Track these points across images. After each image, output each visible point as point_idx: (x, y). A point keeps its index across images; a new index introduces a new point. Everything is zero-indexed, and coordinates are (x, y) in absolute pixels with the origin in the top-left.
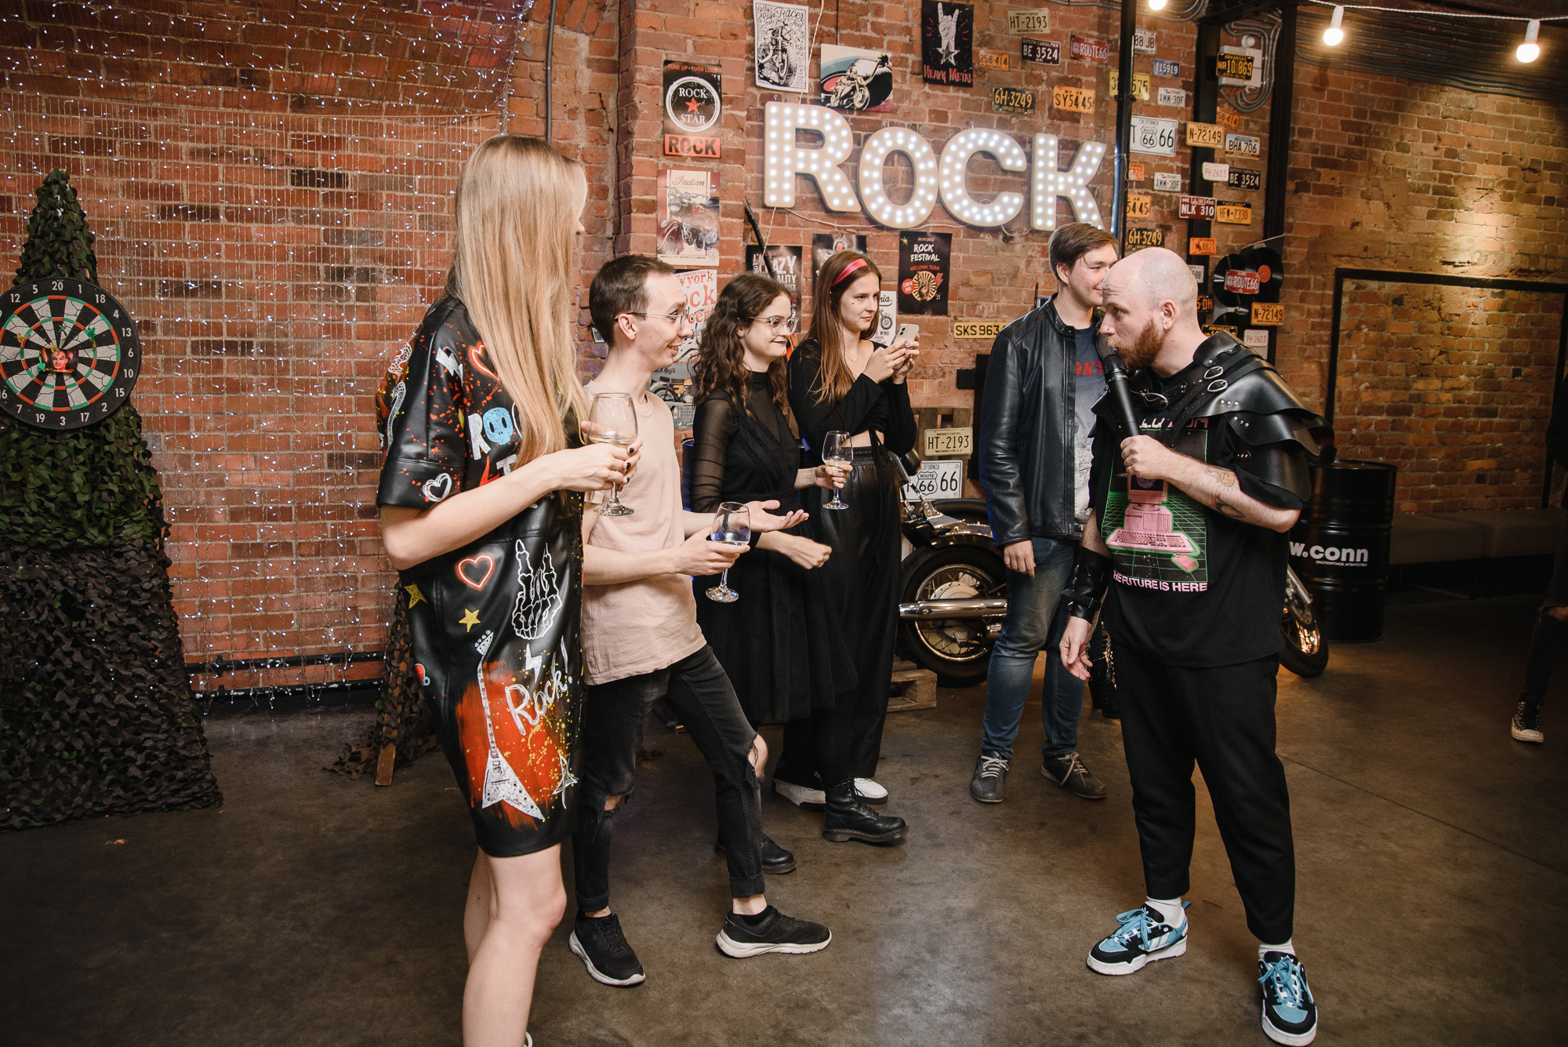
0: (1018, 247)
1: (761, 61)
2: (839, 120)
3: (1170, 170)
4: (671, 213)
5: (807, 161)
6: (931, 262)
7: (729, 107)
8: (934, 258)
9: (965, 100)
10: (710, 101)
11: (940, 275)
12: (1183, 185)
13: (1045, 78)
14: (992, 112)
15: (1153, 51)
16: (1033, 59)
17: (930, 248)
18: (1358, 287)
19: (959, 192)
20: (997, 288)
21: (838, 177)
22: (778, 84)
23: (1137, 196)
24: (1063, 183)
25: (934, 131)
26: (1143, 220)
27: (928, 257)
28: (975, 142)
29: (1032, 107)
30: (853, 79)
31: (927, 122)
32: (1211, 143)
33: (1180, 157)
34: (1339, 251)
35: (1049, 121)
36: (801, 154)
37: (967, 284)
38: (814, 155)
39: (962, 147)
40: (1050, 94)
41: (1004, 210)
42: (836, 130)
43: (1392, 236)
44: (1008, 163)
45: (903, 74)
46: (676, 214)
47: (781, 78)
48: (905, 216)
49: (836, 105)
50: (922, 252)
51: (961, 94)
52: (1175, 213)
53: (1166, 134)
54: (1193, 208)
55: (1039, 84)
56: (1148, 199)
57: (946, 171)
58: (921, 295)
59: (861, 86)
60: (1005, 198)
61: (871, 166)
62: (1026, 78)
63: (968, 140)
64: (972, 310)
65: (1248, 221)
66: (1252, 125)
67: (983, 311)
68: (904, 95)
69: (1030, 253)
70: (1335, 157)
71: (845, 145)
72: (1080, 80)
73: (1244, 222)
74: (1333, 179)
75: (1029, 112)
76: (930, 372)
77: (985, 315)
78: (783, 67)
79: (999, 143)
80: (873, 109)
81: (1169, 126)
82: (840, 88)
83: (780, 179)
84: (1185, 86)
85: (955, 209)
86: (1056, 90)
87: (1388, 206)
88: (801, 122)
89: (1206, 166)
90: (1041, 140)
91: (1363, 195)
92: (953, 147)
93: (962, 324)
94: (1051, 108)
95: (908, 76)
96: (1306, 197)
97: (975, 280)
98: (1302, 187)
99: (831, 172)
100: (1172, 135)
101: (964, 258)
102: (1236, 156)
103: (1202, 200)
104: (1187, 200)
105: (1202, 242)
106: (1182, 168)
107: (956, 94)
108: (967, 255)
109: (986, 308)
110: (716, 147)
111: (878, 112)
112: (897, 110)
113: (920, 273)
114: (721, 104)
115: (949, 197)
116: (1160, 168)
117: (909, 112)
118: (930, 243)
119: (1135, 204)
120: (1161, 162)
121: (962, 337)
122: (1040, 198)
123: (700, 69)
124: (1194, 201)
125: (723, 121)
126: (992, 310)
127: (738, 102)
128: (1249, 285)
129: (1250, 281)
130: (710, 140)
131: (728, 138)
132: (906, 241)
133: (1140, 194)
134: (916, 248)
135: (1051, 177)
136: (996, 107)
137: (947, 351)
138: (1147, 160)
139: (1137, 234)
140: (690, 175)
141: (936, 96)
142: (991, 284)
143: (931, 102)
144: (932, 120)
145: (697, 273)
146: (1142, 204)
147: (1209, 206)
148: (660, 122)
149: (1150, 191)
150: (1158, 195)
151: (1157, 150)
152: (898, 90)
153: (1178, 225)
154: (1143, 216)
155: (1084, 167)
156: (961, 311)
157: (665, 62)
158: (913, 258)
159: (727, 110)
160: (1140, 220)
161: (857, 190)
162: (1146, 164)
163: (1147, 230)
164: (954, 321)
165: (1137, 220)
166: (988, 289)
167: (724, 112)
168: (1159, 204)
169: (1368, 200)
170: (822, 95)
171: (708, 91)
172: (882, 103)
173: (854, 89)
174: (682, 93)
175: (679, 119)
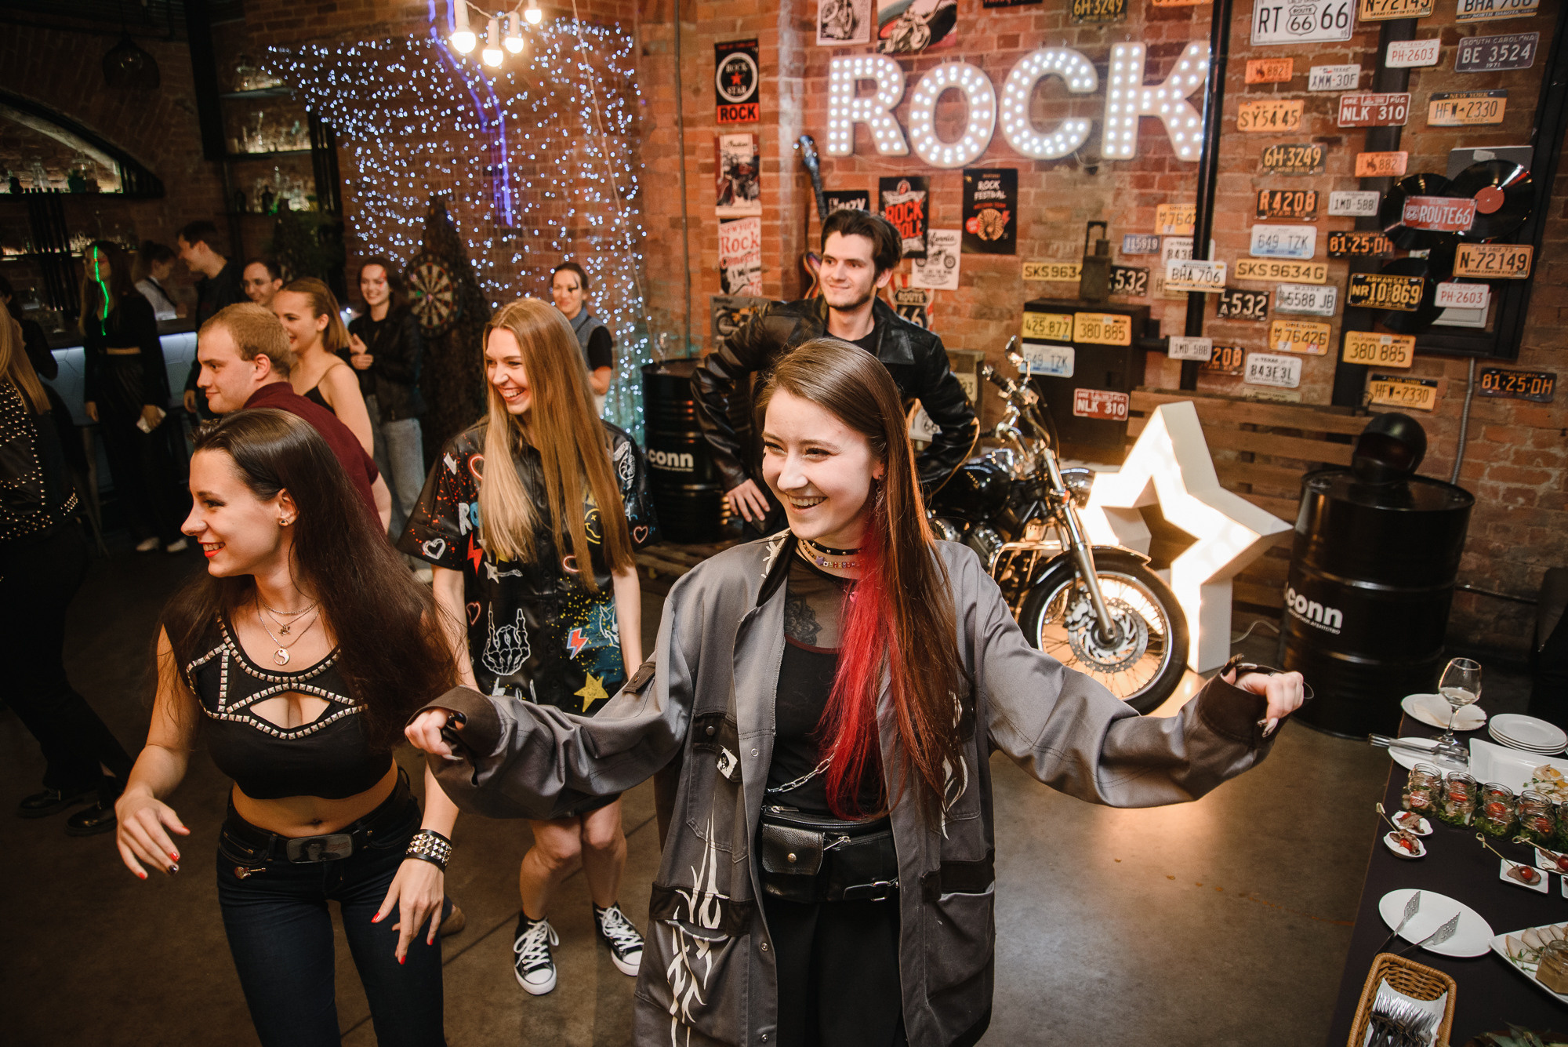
1: (825, 21)
2: (891, 66)
3: (1342, 60)
4: (724, 172)
5: (862, 110)
6: (996, 200)
7: (765, 75)
8: (1001, 195)
9: (1038, 19)
10: (749, 72)
11: (1006, 213)
12: (1364, 77)
14: (1070, 26)
17: (996, 184)
19: (1020, 123)
20: (1076, 226)
21: (887, 122)
22: (844, 39)
23: (1279, 103)
24: (1148, 100)
26: (1292, 133)
27: (993, 195)
28: (1040, 66)
29: (1124, 10)
31: (995, 50)
32: (1410, 11)
33: (1362, 38)
35: (1147, 24)
36: (856, 104)
37: (1039, 221)
38: (868, 103)
39: (1026, 73)
41: (1066, 140)
42: (888, 76)
44: (1075, 84)
45: (970, 4)
46: (728, 173)
48: (954, 156)
50: (988, 189)
51: (1032, 12)
53: (1333, 11)
54: (1364, 112)
56: (1298, 105)
57: (1007, 102)
58: (987, 234)
59: (919, 26)
60: (1069, 126)
61: (921, 108)
63: (1032, 63)
64: (1045, 249)
65: (1496, 119)
67: (1057, 252)
68: (970, 26)
69: (1117, 184)
71: (896, 90)
73: (1487, 120)
75: (1120, 17)
76: (997, 313)
77: (1060, 255)
79: (1066, 63)
83: (839, 130)
85: (1016, 141)
88: (858, 72)
89: (1392, 47)
90: (1119, 51)
92: (1016, 75)
93: (1033, 265)
94: (1149, 7)
95: (975, 5)
97: (1050, 216)
99: (881, 118)
100: (1344, 12)
101: (1036, 194)
102: (1481, 18)
103: (1380, 99)
104: (1354, 102)
105: (1380, 157)
106: (1365, 54)
107: (1028, 13)
108: (1039, 190)
109: (1062, 247)
110: (756, 111)
111: (940, 49)
112: (958, 44)
113: (985, 211)
114: (758, 73)
115: (1009, 129)
116: (1320, 60)
117: (976, 43)
118: (995, 179)
119: (1275, 114)
120: (1323, 51)
121: (1031, 278)
122: (1112, 122)
123: (742, 45)
124: (1370, 100)
125: (760, 88)
126: (1068, 250)
127: (773, 70)
128: (1453, 219)
129: (1455, 213)
130: (751, 105)
131: (765, 103)
132: (969, 179)
133: (1284, 99)
134: (981, 185)
135: (1131, 94)
136: (1075, 19)
137: (1016, 293)
138: (1300, 52)
139: (1278, 153)
140: (737, 139)
141: (1004, 20)
142: (1069, 221)
143: (999, 28)
144: (999, 47)
145: (746, 221)
146: (1286, 113)
147: (1396, 106)
148: (714, 97)
149: (1303, 94)
150: (1317, 97)
151: (1319, 35)
152: (962, 22)
153: (1353, 136)
154: (1289, 128)
155: (1185, 76)
156: (1032, 251)
157: (717, 46)
158: (977, 196)
159: (764, 78)
160: (1284, 134)
161: (905, 133)
162: (1296, 57)
163: (1296, 147)
164: (1024, 261)
165: (1279, 135)
166: (1065, 227)
167: (761, 81)
168: (1317, 109)
170: (879, 43)
171: (748, 65)
172: (945, 38)
173: (911, 30)
174: (729, 69)
175: (726, 90)
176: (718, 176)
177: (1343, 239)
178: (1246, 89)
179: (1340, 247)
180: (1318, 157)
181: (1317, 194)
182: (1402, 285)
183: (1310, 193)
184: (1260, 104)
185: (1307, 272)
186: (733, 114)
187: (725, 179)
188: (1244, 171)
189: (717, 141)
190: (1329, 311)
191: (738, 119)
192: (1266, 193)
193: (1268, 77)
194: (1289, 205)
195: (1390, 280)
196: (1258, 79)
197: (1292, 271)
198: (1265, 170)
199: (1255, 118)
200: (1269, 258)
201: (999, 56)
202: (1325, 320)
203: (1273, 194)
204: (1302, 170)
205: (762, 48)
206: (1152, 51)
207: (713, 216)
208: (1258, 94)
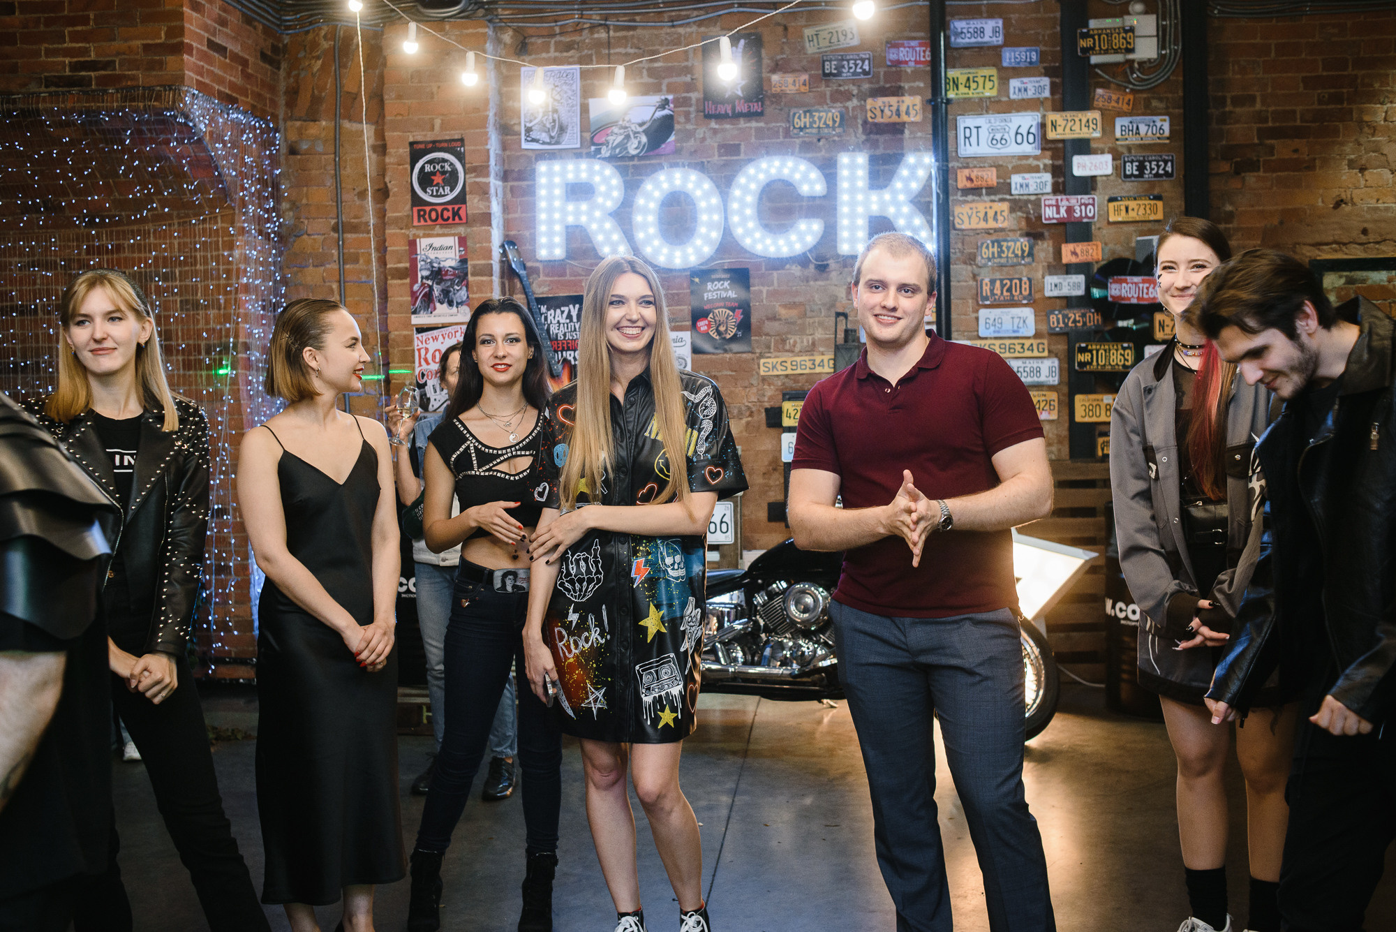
0: (834, 275)
1: (528, 125)
2: (609, 171)
3: (1036, 170)
4: (422, 278)
5: (577, 213)
6: (727, 299)
7: (473, 175)
8: (732, 294)
9: (758, 130)
10: (454, 173)
11: (739, 312)
12: (1055, 184)
13: (855, 92)
14: (791, 137)
15: (999, 40)
16: (839, 74)
17: (727, 284)
18: (1350, 281)
19: (751, 225)
20: (811, 320)
21: (608, 225)
22: (549, 144)
23: (988, 204)
24: (877, 202)
25: (724, 165)
26: (1002, 230)
27: (724, 295)
28: (767, 172)
29: (841, 125)
30: (626, 128)
31: (716, 157)
32: (1084, 133)
33: (1048, 153)
34: (1318, 238)
35: (864, 137)
36: (571, 207)
37: (774, 318)
38: (584, 207)
39: (752, 179)
40: (863, 108)
41: (801, 238)
42: (606, 180)
44: (805, 189)
45: (687, 115)
46: (427, 278)
47: (552, 137)
48: (685, 257)
49: (608, 155)
51: (754, 124)
53: (1024, 131)
54: (1063, 211)
55: (849, 99)
56: (1005, 206)
57: (735, 206)
58: (719, 333)
59: (635, 133)
60: (803, 225)
61: (645, 211)
62: (831, 95)
63: (759, 170)
64: (782, 345)
65: (1160, 216)
66: (1155, 103)
67: (794, 346)
68: (689, 135)
70: (1298, 123)
71: (615, 194)
72: (900, 88)
73: (1152, 217)
74: (1296, 151)
75: (838, 130)
76: (735, 412)
77: (797, 349)
78: (554, 127)
79: (794, 170)
80: (651, 153)
81: (1027, 121)
82: (611, 138)
83: (551, 234)
84: (1048, 73)
85: (747, 243)
86: (870, 103)
88: (571, 177)
89: (1077, 160)
90: (844, 159)
91: (1351, 165)
92: (742, 180)
93: (770, 360)
94: (865, 122)
95: (692, 116)
96: (1251, 179)
97: (784, 312)
98: (1245, 166)
99: (601, 222)
100: (1033, 130)
101: (768, 292)
102: (1133, 141)
103: (1074, 200)
104: (1054, 202)
105: (1079, 247)
106: (1053, 166)
107: (748, 125)
108: (771, 288)
109: (798, 340)
110: (462, 213)
111: (659, 155)
112: (677, 152)
113: (716, 311)
114: (465, 174)
115: (739, 231)
116: (1019, 169)
117: (695, 151)
118: (723, 280)
119: (986, 213)
120: (1019, 162)
121: (771, 373)
122: (845, 222)
123: (445, 145)
124: (1065, 201)
125: (467, 189)
126: (805, 343)
127: (483, 170)
128: (1147, 294)
129: (1148, 288)
130: (456, 207)
131: (474, 204)
132: (696, 280)
133: (993, 201)
134: (709, 286)
135: (860, 197)
136: (795, 131)
137: (754, 390)
138: (1001, 163)
139: (993, 247)
140: (437, 242)
141: (724, 130)
142: (804, 315)
143: (719, 137)
144: (720, 155)
145: (450, 329)
146: (996, 213)
147: (1086, 205)
148: (409, 197)
149: (1008, 197)
150: (1020, 200)
151: (1013, 149)
152: (680, 130)
153: (1053, 231)
154: (1000, 225)
155: (906, 181)
156: (769, 347)
157: (412, 144)
158: (707, 296)
159: (471, 179)
160: (996, 230)
161: (629, 236)
162: (998, 167)
163: (1007, 241)
164: (761, 356)
165: (992, 231)
166: (799, 321)
167: (468, 181)
168: (1020, 209)
169: (1363, 170)
170: (593, 148)
171: (452, 164)
172: (663, 146)
173: (628, 137)
174: (428, 168)
175: (425, 192)
176: (414, 281)
177: (1060, 316)
178: (959, 193)
179: (1058, 323)
180: (1027, 249)
181: (1030, 280)
182: (1117, 350)
183: (1025, 279)
184: (973, 205)
185: (1031, 348)
186: (434, 215)
187: (423, 284)
188: (965, 263)
189: (412, 244)
190: (1054, 380)
191: (440, 221)
192: (987, 280)
193: (976, 183)
194: (1007, 291)
195: (1107, 347)
196: (969, 185)
197: (1018, 348)
198: (983, 261)
199: (970, 218)
200: (996, 338)
201: (722, 163)
202: (1051, 388)
203: (993, 282)
204: (1015, 260)
205: (468, 148)
206: (873, 160)
207: (408, 324)
208: (970, 198)
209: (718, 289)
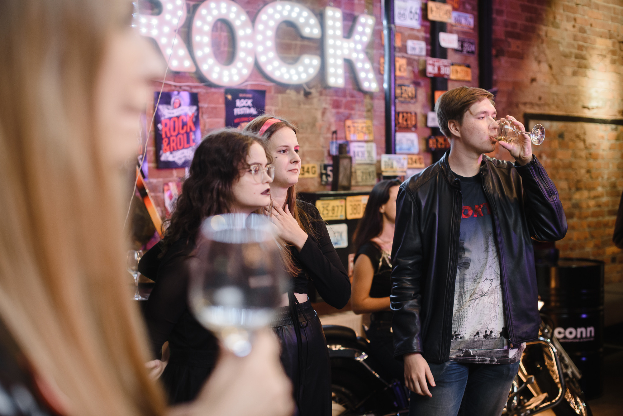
0: (315, 101)
5: (151, 26)
6: (252, 115)
8: (253, 111)
12: (427, 50)
17: (249, 102)
19: (271, 54)
21: (175, 41)
24: (347, 48)
27: (248, 111)
28: (281, 13)
32: (444, 18)
33: (424, 28)
34: (525, 100)
38: (155, 21)
39: (271, 17)
41: (306, 71)
43: (555, 89)
44: (307, 31)
48: (231, 76)
52: (423, 72)
53: (413, 11)
54: (436, 68)
56: (404, 61)
60: (307, 60)
61: (202, 32)
63: (276, 11)
65: (469, 79)
66: (467, 6)
69: (324, 106)
70: (518, 31)
71: (180, 13)
73: (467, 79)
74: (518, 47)
81: (415, 4)
85: (268, 69)
87: (551, 67)
89: (442, 36)
90: (329, 13)
91: (536, 59)
92: (264, 17)
96: (503, 60)
98: (501, 53)
99: (169, 36)
100: (418, 11)
101: (275, 111)
102: (459, 28)
103: (440, 62)
104: (431, 62)
106: (425, 37)
115: (263, 59)
116: (410, 37)
118: (249, 98)
120: (410, 32)
122: (331, 61)
124: (436, 62)
132: (229, 97)
133: (398, 57)
134: (238, 103)
135: (338, 43)
138: (404, 31)
146: (399, 66)
147: (445, 66)
149: (405, 55)
150: (410, 58)
151: (409, 22)
153: (425, 82)
154: (401, 75)
155: (361, 35)
158: (237, 111)
161: (191, 52)
163: (404, 87)
168: (411, 65)
169: (539, 62)
179: (433, 145)
180: (414, 93)
181: (415, 115)
183: (412, 114)
185: (416, 162)
194: (405, 121)
203: (397, 115)
204: (408, 99)
209: (244, 107)
